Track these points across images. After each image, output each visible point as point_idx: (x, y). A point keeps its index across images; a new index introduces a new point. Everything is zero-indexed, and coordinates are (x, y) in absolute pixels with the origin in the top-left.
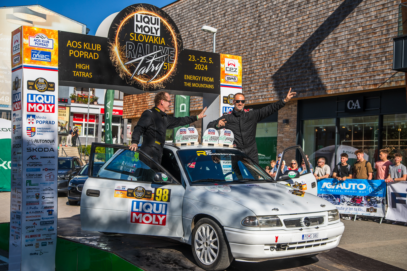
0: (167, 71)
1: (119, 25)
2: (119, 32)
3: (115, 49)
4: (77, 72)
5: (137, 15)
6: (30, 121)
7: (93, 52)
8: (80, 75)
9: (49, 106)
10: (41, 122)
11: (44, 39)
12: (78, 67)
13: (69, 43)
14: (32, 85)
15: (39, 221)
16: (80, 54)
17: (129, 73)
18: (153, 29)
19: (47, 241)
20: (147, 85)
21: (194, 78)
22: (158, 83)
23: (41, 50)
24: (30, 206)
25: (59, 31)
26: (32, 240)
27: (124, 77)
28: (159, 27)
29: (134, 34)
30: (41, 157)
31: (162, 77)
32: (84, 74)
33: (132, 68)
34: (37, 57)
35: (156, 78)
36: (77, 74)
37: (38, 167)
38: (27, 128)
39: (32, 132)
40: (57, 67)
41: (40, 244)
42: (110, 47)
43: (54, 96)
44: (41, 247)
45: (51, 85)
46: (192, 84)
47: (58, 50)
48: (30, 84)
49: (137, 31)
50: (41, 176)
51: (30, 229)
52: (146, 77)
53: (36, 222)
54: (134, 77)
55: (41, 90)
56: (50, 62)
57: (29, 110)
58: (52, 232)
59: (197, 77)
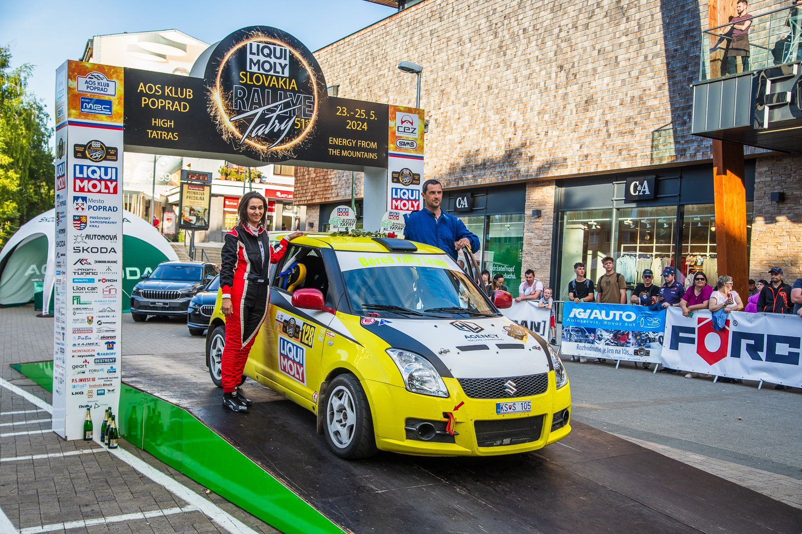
0: (300, 131)
1: (223, 59)
2: (223, 70)
3: (217, 96)
4: (154, 132)
5: (251, 44)
6: (78, 207)
7: (180, 100)
8: (158, 136)
9: (109, 183)
10: (95, 208)
11: (101, 81)
12: (155, 124)
13: (142, 87)
14: (81, 151)
15: (94, 358)
16: (159, 104)
17: (237, 133)
18: (278, 66)
19: (106, 388)
20: (268, 152)
21: (345, 142)
22: (286, 149)
23: (96, 98)
24: (79, 335)
25: (125, 68)
26: (82, 386)
27: (230, 140)
28: (287, 62)
29: (247, 74)
30: (96, 262)
31: (292, 140)
32: (165, 135)
33: (242, 126)
34: (90, 108)
35: (282, 142)
36: (153, 135)
37: (91, 276)
38: (74, 216)
39: (82, 223)
40: (122, 124)
41: (95, 392)
42: (208, 93)
43: (116, 169)
44: (96, 397)
45: (112, 152)
46: (341, 152)
47: (123, 97)
48: (78, 149)
49: (251, 68)
50: (96, 291)
51: (79, 370)
52: (265, 140)
53: (88, 359)
54: (246, 140)
55: (97, 158)
56: (110, 116)
57: (77, 189)
58: (112, 375)
59: (349, 142)
